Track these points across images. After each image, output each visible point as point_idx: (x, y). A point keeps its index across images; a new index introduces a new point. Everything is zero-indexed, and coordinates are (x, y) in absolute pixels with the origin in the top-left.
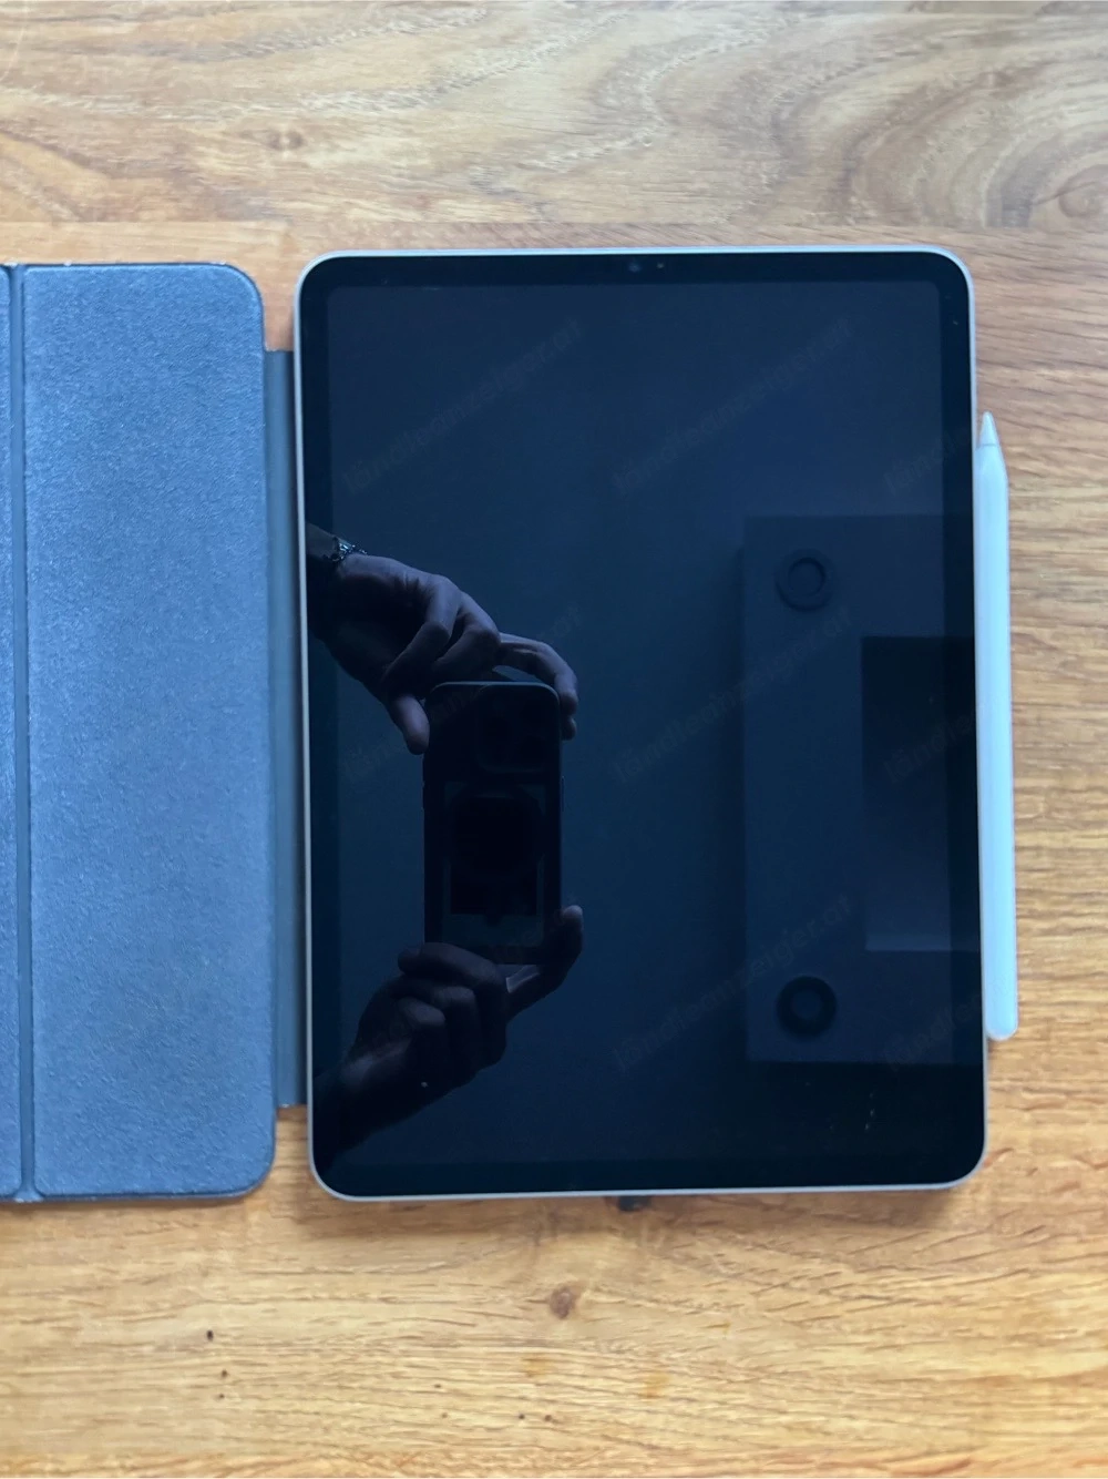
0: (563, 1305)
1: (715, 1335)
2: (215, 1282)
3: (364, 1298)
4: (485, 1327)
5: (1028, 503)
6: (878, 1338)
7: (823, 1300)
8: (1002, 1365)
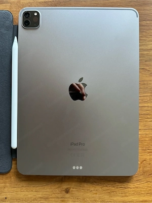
0: (67, 191)
1: (94, 195)
2: (6, 189)
3: (32, 191)
4: (53, 196)
5: (143, 45)
6: (124, 195)
7: (113, 188)
8: (145, 198)
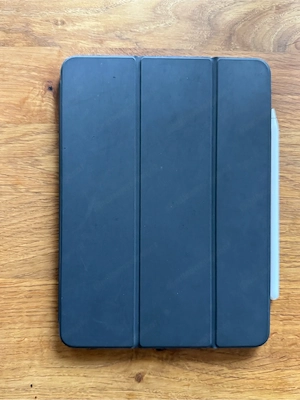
0: (139, 378)
1: (186, 388)
2: (33, 370)
3: (78, 375)
4: (115, 385)
6: (235, 389)
7: (219, 378)
